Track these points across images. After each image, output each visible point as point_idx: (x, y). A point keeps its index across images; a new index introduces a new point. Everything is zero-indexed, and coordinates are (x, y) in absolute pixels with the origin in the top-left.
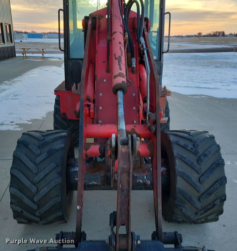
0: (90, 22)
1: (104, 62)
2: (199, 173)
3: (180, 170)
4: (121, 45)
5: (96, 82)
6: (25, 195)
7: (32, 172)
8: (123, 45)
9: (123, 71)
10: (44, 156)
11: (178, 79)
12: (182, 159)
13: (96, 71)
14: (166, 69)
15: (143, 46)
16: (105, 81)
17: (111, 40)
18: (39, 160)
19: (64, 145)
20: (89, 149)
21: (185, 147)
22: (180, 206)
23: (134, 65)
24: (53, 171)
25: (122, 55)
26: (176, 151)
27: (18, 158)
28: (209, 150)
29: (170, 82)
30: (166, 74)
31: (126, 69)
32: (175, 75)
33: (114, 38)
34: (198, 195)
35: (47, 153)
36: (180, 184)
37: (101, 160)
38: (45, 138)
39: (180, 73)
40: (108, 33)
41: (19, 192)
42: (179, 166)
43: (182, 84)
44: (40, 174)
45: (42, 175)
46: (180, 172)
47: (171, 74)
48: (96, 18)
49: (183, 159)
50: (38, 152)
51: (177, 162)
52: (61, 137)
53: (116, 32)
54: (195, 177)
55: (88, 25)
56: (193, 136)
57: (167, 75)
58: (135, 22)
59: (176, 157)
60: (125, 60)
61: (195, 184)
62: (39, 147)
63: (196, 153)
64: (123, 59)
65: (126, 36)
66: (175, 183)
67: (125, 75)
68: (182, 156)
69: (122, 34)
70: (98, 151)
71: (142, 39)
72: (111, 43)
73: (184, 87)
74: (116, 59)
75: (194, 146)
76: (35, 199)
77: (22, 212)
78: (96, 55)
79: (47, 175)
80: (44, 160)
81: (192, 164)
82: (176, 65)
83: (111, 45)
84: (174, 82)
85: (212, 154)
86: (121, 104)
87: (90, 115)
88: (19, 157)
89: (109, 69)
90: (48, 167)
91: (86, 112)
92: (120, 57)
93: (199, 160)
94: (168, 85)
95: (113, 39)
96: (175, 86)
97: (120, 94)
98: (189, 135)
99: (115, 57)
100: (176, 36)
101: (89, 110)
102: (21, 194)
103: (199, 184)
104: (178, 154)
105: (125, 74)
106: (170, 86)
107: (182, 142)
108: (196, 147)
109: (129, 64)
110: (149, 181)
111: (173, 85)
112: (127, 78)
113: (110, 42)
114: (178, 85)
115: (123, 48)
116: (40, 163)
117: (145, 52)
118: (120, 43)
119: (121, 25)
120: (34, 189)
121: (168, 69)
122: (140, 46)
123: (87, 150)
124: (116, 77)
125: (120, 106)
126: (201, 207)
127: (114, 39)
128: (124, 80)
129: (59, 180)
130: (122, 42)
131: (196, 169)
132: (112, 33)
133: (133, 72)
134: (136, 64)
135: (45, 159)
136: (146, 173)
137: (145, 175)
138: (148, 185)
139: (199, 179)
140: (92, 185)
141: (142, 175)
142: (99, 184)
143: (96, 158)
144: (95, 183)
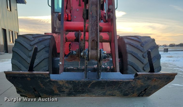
1: (77, 1)
2: (143, 51)
6: (22, 65)
7: (28, 49)
13: (72, 5)
18: (33, 43)
20: (68, 34)
21: (132, 39)
24: (43, 50)
28: (148, 40)
34: (143, 65)
35: (39, 40)
36: (130, 59)
42: (129, 48)
46: (130, 51)
50: (32, 39)
51: (127, 46)
54: (140, 54)
61: (140, 58)
62: (33, 37)
63: (139, 41)
66: (127, 58)
68: (130, 43)
80: (36, 43)
81: (138, 46)
85: (150, 41)
88: (19, 41)
93: (142, 45)
101: (68, 16)
102: (20, 64)
103: (143, 58)
110: (109, 67)
116: (33, 45)
123: (66, 34)
129: (47, 55)
131: (140, 49)
136: (106, 61)
137: (106, 62)
138: (108, 70)
139: (143, 55)
140: (70, 69)
141: (104, 63)
142: (75, 68)
143: (72, 51)
144: (72, 68)
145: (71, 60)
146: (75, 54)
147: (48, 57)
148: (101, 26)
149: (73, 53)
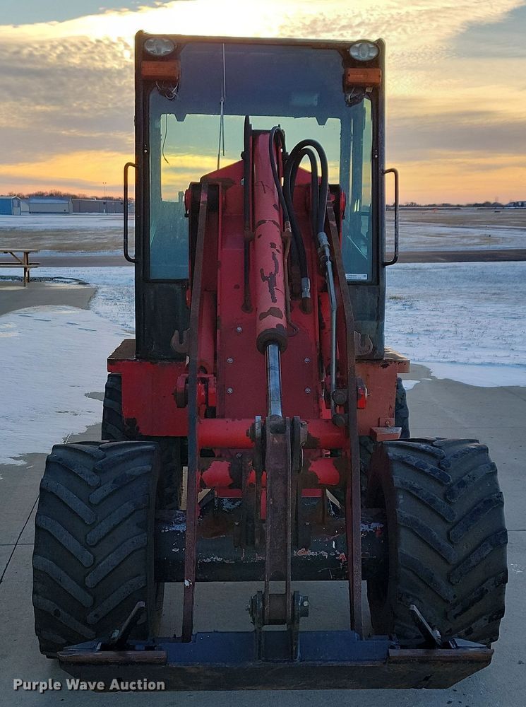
0: (204, 198)
1: (237, 287)
2: (448, 520)
3: (407, 515)
4: (274, 250)
5: (218, 331)
6: (66, 572)
7: (84, 521)
8: (281, 251)
9: (280, 305)
10: (107, 488)
11: (467, 342)
12: (412, 493)
13: (218, 307)
14: (433, 313)
15: (324, 252)
16: (239, 329)
17: (253, 240)
18: (97, 496)
19: (150, 468)
20: (209, 469)
21: (418, 469)
22: (408, 596)
23: (307, 293)
24: (127, 521)
25: (276, 271)
26: (400, 476)
27: (52, 493)
28: (471, 473)
29: (439, 352)
30: (430, 328)
31: (286, 300)
32: (459, 330)
33: (261, 235)
34: (447, 568)
35: (114, 482)
36: (407, 545)
37: (233, 506)
38: (107, 454)
39: (474, 325)
40: (247, 222)
41: (54, 567)
42: (404, 507)
43: (475, 357)
44: (100, 526)
45: (104, 527)
46: (406, 518)
47: (446, 329)
48: (218, 186)
49: (414, 493)
50: (95, 480)
51: (401, 498)
52: (143, 452)
53: (264, 222)
54: (438, 530)
55: (201, 204)
56: (439, 447)
57: (434, 331)
58: (309, 196)
59: (398, 488)
60: (284, 280)
61: (440, 545)
62: (95, 471)
63: (441, 480)
64: (280, 279)
65: (286, 230)
66: (397, 545)
67: (283, 312)
68: (411, 487)
69: (278, 226)
70: (228, 475)
71: (323, 237)
72: (254, 244)
73: (481, 364)
74: (264, 279)
75: (439, 465)
76: (90, 581)
77: (57, 613)
78: (219, 271)
79: (115, 527)
80: (107, 497)
81: (433, 501)
82: (468, 301)
83: (254, 248)
84: (453, 351)
85: (476, 480)
86: (275, 369)
87: (207, 399)
88: (54, 491)
89: (249, 304)
90: (117, 511)
91: (200, 394)
92: (273, 276)
93: (449, 495)
94: (432, 359)
95: (257, 236)
96: (454, 362)
97: (273, 351)
98: (432, 445)
99: (263, 274)
100: (476, 205)
101: (206, 389)
102: (59, 568)
103: (447, 545)
104: (402, 483)
105: (283, 310)
106: (439, 362)
107: (414, 459)
108: (442, 468)
109: (294, 291)
110: (343, 554)
111: (446, 360)
112: (287, 318)
113: (251, 243)
114: (462, 360)
115: (279, 257)
116: (100, 503)
117: (329, 264)
118: (273, 245)
119: (275, 206)
120: (87, 558)
121: (440, 314)
122: (319, 251)
123: (203, 470)
124: (264, 315)
125: (271, 372)
126: (455, 597)
127: (259, 237)
128: (282, 321)
130: (279, 243)
131: (441, 513)
132: (256, 223)
133: (304, 308)
134: (312, 292)
135: (111, 494)
136: (335, 534)
137: (333, 540)
138: (341, 564)
139: (448, 534)
140: (212, 562)
141: (327, 540)
142: (227, 561)
143: (220, 500)
144: (219, 559)
145: (216, 534)
146: (228, 509)
147: (145, 544)
148: (313, 434)
149: (221, 505)
